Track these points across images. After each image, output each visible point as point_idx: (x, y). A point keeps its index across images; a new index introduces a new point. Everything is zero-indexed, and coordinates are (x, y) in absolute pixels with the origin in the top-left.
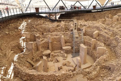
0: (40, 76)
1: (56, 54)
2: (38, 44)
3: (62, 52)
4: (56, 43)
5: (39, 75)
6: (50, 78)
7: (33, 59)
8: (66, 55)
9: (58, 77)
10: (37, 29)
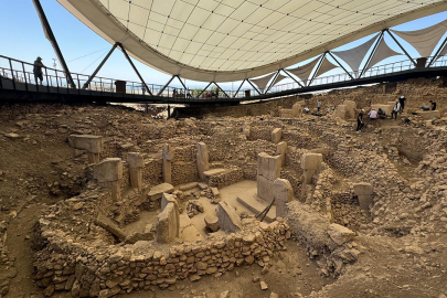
0: (184, 258)
1: (188, 193)
2: (133, 165)
3: (203, 186)
4: (182, 163)
5: (178, 256)
6: (226, 259)
7: (116, 214)
8: (215, 191)
9: (253, 247)
10: (123, 131)
